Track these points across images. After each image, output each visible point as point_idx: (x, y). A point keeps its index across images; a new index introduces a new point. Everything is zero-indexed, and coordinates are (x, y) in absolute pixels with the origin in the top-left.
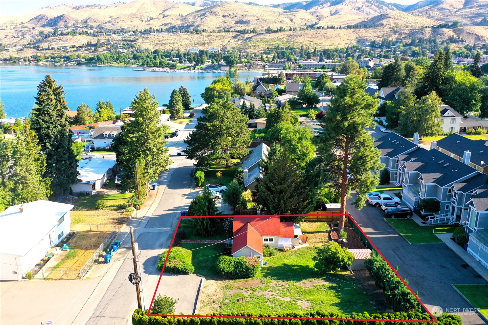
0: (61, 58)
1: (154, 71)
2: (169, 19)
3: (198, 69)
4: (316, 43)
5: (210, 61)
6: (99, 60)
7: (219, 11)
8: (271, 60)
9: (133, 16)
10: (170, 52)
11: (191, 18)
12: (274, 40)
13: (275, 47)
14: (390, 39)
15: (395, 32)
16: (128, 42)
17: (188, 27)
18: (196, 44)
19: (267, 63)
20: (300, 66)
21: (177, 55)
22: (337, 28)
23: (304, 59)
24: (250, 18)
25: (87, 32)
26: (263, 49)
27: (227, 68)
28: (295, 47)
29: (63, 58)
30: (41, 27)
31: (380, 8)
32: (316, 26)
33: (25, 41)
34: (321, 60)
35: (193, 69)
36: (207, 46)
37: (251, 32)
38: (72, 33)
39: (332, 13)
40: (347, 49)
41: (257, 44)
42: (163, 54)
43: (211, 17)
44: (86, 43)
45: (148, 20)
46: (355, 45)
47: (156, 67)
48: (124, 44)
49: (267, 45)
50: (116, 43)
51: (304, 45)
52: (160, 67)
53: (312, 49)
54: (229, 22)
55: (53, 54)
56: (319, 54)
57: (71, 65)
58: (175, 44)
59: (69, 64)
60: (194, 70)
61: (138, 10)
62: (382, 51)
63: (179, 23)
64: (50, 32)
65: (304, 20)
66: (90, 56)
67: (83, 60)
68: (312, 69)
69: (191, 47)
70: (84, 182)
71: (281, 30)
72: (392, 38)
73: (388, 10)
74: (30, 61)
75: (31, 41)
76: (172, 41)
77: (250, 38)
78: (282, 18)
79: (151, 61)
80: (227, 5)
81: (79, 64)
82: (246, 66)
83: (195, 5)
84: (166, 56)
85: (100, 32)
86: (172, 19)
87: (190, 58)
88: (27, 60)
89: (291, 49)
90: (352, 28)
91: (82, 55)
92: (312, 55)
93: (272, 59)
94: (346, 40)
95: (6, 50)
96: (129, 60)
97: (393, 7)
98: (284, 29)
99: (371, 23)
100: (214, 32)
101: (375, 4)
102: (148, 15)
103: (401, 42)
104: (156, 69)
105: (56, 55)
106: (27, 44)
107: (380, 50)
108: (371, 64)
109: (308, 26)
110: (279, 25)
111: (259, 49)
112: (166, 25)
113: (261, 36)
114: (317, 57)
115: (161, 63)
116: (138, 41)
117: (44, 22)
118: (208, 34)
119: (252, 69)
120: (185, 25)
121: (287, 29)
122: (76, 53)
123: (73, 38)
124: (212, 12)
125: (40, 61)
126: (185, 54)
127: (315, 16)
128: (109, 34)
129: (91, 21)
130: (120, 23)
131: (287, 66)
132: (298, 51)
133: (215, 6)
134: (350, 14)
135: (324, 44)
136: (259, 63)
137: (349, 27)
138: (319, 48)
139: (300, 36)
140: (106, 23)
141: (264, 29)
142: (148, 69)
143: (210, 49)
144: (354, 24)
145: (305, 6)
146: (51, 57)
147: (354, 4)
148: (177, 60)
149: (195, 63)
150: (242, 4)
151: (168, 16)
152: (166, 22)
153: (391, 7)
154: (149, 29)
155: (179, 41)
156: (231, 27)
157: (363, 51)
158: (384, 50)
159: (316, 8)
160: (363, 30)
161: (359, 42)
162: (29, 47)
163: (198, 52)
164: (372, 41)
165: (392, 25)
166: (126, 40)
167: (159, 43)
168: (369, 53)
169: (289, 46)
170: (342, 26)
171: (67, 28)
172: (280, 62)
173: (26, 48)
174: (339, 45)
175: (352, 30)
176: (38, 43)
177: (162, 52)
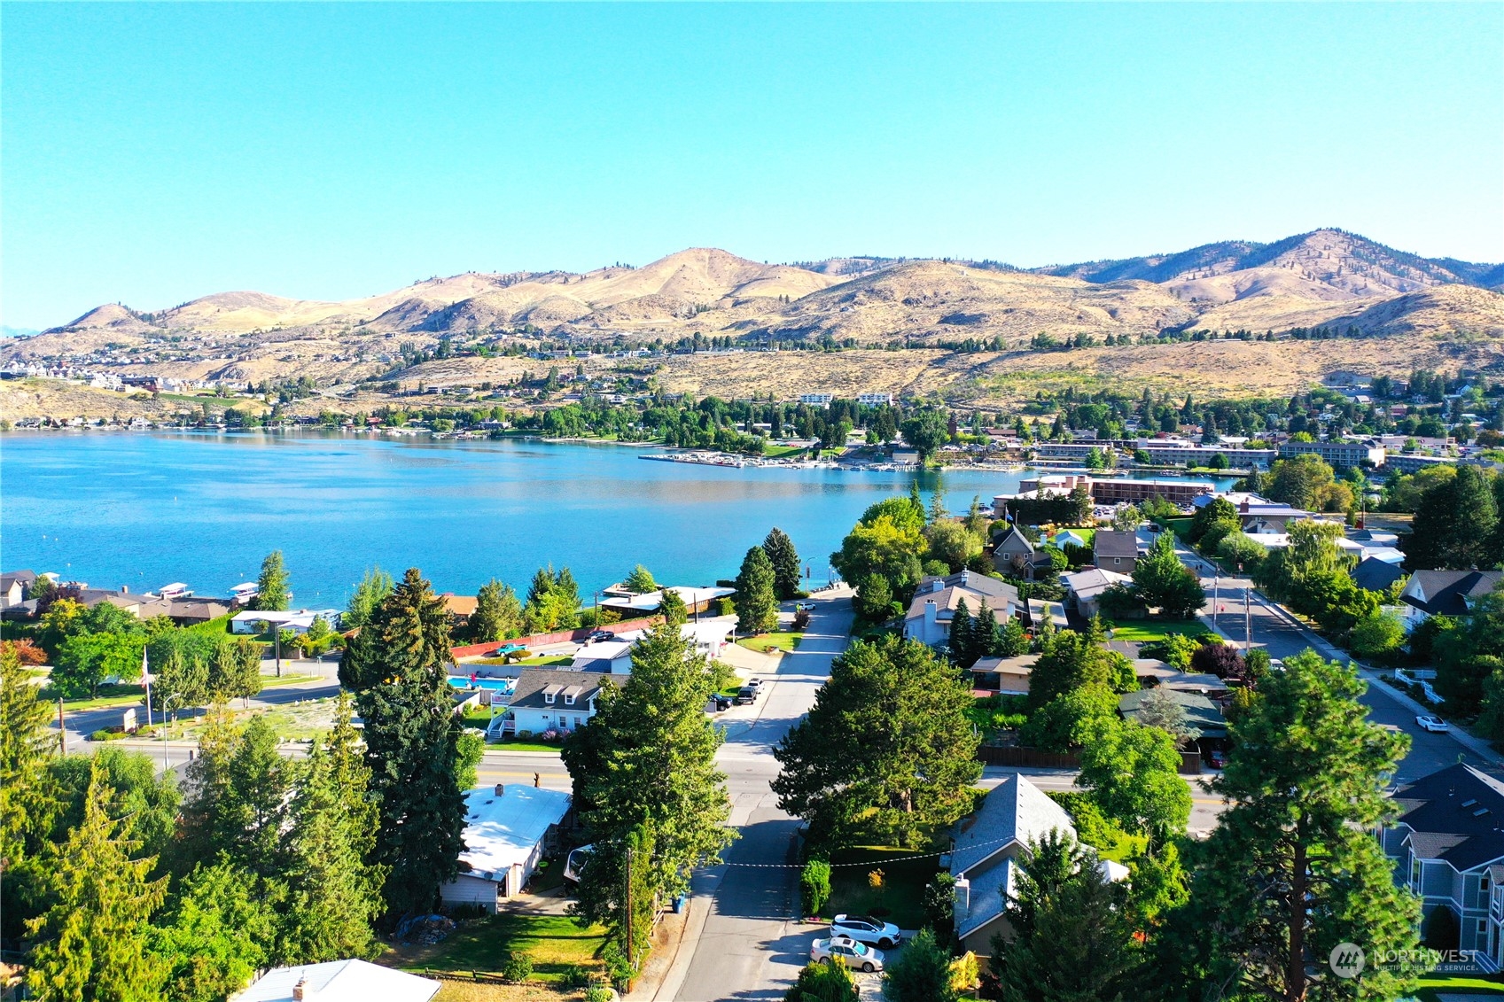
0: (450, 417)
1: (699, 462)
2: (751, 310)
3: (825, 459)
4: (1191, 380)
5: (863, 432)
6: (549, 425)
7: (895, 287)
8: (1046, 433)
9: (652, 301)
10: (747, 404)
11: (814, 306)
12: (1059, 373)
13: (1060, 393)
14: (1439, 371)
15: (1455, 352)
16: (632, 376)
17: (803, 331)
18: (824, 382)
19: (1036, 445)
20: (1139, 458)
21: (766, 413)
22: (1260, 338)
23: (1152, 433)
24: (985, 308)
25: (523, 347)
26: (1022, 398)
27: (913, 458)
28: (1122, 394)
29: (454, 418)
30: (409, 331)
31: (1401, 274)
32: (1191, 330)
33: (363, 371)
34: (1208, 438)
35: (810, 459)
36: (855, 386)
37: (987, 348)
38: (485, 351)
39: (1242, 289)
40: (1294, 401)
41: (1006, 383)
42: (726, 409)
43: (869, 305)
44: (520, 377)
45: (690, 312)
46: (1318, 389)
47: (705, 448)
48: (621, 381)
49: (1037, 386)
50: (600, 378)
51: (1151, 389)
52: (716, 449)
53: (1177, 401)
54: (923, 320)
55: (431, 407)
56: (1200, 415)
57: (473, 439)
58: (763, 382)
59: (469, 434)
60: (814, 463)
61: (666, 286)
62: (1411, 411)
63: (777, 321)
64: (428, 347)
65: (1151, 312)
66: (527, 412)
67: (506, 424)
68: (1177, 465)
69: (809, 391)
70: (477, 873)
71: (1080, 342)
72: (1445, 368)
73: (1427, 280)
74: (370, 424)
75: (378, 372)
76: (755, 373)
77: (983, 365)
78: (1082, 306)
79: (692, 431)
80: (919, 271)
81: (496, 435)
82: (969, 451)
83: (828, 270)
84: (735, 417)
85: (559, 348)
86: (760, 309)
87: (804, 426)
88: (362, 422)
89: (1113, 399)
90: (1309, 336)
91: (506, 411)
92: (1178, 419)
93: (1050, 430)
94: (1289, 373)
95: (312, 393)
96: (631, 425)
97: (1445, 272)
98: (1090, 339)
99: (1370, 324)
100: (877, 346)
101: (1383, 263)
102: (691, 298)
103: (1476, 383)
104: (707, 456)
105: (437, 409)
106: (368, 380)
107: (1405, 407)
108: (1377, 456)
109: (1164, 330)
110: (1074, 327)
111: (1011, 400)
112: (740, 325)
113: (1018, 361)
114: (1193, 427)
115: (720, 437)
116: (661, 372)
117: (416, 319)
118: (861, 353)
119: (988, 462)
120: (796, 327)
121: (1097, 338)
122: (491, 406)
123: (488, 364)
124: (872, 291)
125: (396, 425)
126: (789, 412)
127: (1186, 297)
128: (583, 352)
129: (537, 316)
130: (614, 321)
131: (1098, 454)
132: (1133, 405)
133: (884, 273)
134: (1302, 294)
135: (1216, 385)
136: (1009, 445)
137: (1299, 334)
138: (1199, 397)
139: (1140, 360)
140: (577, 321)
141: (1027, 338)
142: (681, 457)
143: (863, 397)
144: (1315, 324)
145: (1155, 269)
146: (424, 413)
147: (1311, 263)
148: (767, 428)
149: (818, 440)
150: (961, 268)
151: (747, 302)
152: (741, 319)
153: (1435, 269)
154: (692, 336)
155: (774, 374)
156: (929, 333)
157: (1348, 411)
158: (1419, 407)
159: (1191, 277)
160: (1345, 344)
161: (1331, 380)
162: (370, 387)
163: (827, 407)
164: (1378, 376)
165: (1444, 329)
166: (626, 371)
167: (718, 377)
168: (1369, 415)
169: (1106, 390)
170: (1274, 331)
171: (475, 334)
172: (1075, 442)
173: (362, 389)
174: (1267, 390)
175: (1308, 343)
176: (394, 376)
177: (725, 404)
